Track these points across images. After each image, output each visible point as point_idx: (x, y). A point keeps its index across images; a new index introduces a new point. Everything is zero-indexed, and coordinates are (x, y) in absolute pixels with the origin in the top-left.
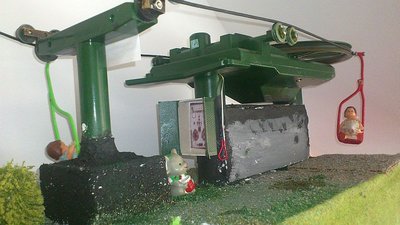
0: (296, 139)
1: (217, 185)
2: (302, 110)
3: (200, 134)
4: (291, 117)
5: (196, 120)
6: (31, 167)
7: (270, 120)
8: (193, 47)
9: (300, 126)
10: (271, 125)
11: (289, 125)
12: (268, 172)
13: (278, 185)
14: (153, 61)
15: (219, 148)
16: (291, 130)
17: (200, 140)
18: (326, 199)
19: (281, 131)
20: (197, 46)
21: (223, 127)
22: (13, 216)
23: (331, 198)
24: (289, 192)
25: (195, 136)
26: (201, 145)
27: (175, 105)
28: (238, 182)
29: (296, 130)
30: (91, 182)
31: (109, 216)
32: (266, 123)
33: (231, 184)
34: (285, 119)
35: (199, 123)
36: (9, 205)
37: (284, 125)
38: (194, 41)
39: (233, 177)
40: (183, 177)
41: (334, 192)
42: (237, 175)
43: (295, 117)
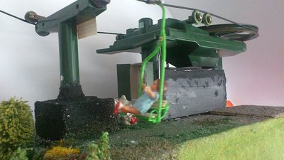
0: (216, 94)
2: (222, 73)
4: (213, 78)
6: (26, 102)
7: (196, 79)
8: (140, 27)
9: (219, 85)
10: (197, 83)
11: (211, 84)
13: (195, 123)
14: (117, 37)
16: (213, 87)
19: (204, 87)
20: (143, 27)
22: (13, 131)
29: (217, 87)
30: (62, 112)
31: (74, 135)
32: (193, 81)
34: (208, 79)
36: (11, 124)
37: (207, 83)
38: (141, 24)
42: (170, 116)
43: (216, 78)
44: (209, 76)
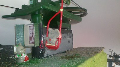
0: (69, 42)
1: (39, 58)
2: (71, 32)
3: (33, 38)
4: (67, 34)
5: (31, 33)
8: (31, 3)
9: (70, 37)
11: (67, 37)
12: (59, 53)
13: (63, 58)
14: (16, 10)
15: (40, 43)
16: (67, 39)
17: (33, 41)
18: (82, 63)
19: (64, 38)
21: (42, 35)
23: (83, 62)
24: (67, 60)
25: (31, 39)
26: (33, 42)
27: (23, 26)
28: (47, 57)
29: (69, 39)
33: (44, 58)
34: (65, 35)
35: (32, 34)
37: (65, 36)
38: (31, 1)
39: (45, 55)
40: (23, 55)
41: (84, 60)
42: (47, 54)
43: (69, 34)
44: (65, 33)
